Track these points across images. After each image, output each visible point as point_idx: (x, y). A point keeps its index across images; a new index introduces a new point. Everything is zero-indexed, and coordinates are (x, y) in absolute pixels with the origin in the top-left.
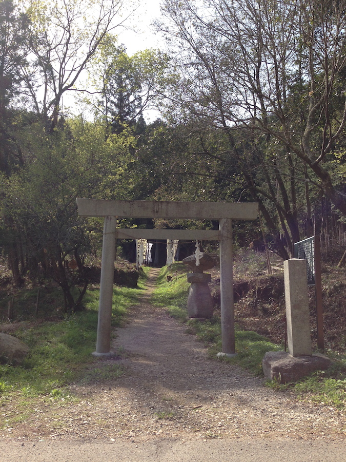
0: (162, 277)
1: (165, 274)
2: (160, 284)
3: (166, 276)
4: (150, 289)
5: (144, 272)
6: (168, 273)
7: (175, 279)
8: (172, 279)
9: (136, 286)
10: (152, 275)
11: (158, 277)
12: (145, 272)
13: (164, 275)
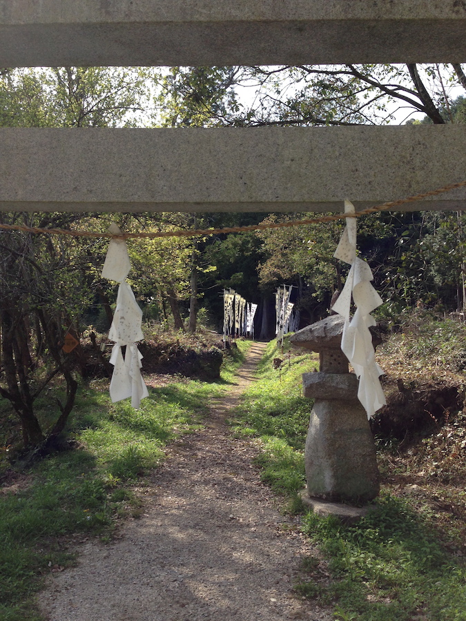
0: (267, 358)
1: (273, 354)
2: (260, 373)
3: (273, 357)
4: (242, 382)
5: (239, 350)
6: (277, 352)
7: (287, 366)
8: (282, 364)
9: (217, 379)
10: (252, 355)
11: (262, 357)
12: (242, 349)
13: (271, 356)
